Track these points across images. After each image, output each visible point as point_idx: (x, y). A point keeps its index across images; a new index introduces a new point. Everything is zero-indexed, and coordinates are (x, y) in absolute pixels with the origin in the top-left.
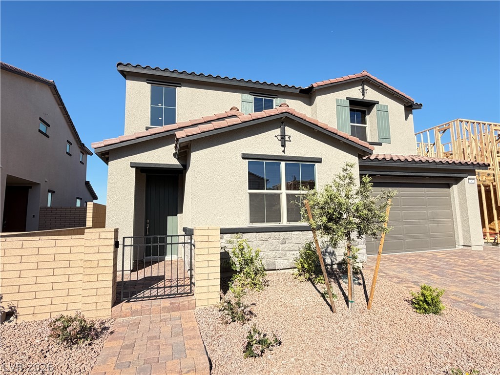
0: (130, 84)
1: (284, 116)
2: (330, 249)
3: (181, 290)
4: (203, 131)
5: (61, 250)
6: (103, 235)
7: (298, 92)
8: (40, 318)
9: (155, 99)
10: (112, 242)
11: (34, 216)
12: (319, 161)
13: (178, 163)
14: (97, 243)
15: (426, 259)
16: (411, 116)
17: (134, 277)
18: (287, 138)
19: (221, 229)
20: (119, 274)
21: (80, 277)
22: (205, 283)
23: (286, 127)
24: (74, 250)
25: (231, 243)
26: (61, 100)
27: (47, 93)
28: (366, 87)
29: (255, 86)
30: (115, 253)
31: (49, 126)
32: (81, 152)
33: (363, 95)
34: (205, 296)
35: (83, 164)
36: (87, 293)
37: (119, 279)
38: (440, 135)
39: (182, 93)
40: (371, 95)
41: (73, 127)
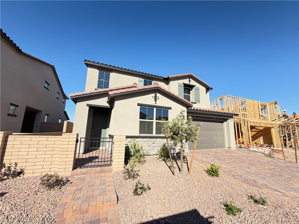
0: (90, 70)
1: (157, 88)
2: (173, 147)
3: (106, 163)
4: (121, 92)
5: (50, 143)
6: (71, 136)
7: (163, 79)
8: (35, 175)
9: (100, 77)
10: (75, 140)
11: (37, 126)
12: (170, 108)
13: (109, 106)
14: (68, 140)
15: (213, 153)
16: (208, 92)
17: (84, 156)
18: (157, 98)
19: (126, 136)
20: (77, 155)
21: (58, 156)
22: (117, 160)
23: (157, 93)
24: (56, 143)
25: (130, 143)
26: (56, 74)
27: (50, 70)
28: (191, 79)
29: (145, 75)
30: (76, 145)
31: (49, 85)
32: (63, 98)
33: (190, 82)
34: (117, 166)
35: (64, 103)
36: (61, 163)
37: (77, 157)
38: (219, 101)
39: (112, 75)
40: (193, 83)
41: (61, 86)
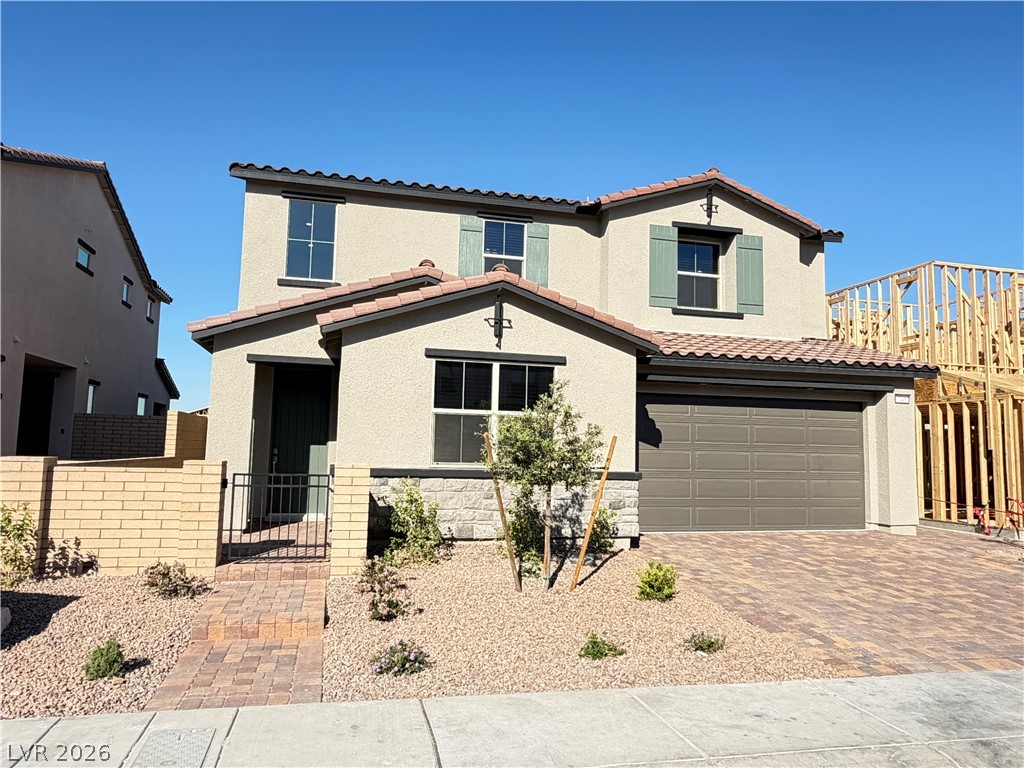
0: (253, 199)
1: (500, 287)
2: (571, 512)
3: (311, 552)
4: (359, 313)
5: (153, 487)
6: (207, 470)
7: (573, 210)
8: (125, 573)
9: (296, 227)
10: (219, 479)
11: (63, 431)
12: (562, 362)
13: (327, 357)
14: (198, 479)
16: (820, 257)
18: (505, 323)
19: (372, 470)
21: (176, 524)
22: (345, 544)
23: (505, 305)
24: (169, 487)
26: (116, 198)
27: (93, 185)
28: (716, 200)
29: (487, 201)
30: (222, 494)
31: (93, 252)
32: (149, 297)
33: (710, 216)
34: (343, 562)
35: (152, 322)
36: (185, 544)
37: (225, 540)
39: (349, 216)
40: (726, 215)
